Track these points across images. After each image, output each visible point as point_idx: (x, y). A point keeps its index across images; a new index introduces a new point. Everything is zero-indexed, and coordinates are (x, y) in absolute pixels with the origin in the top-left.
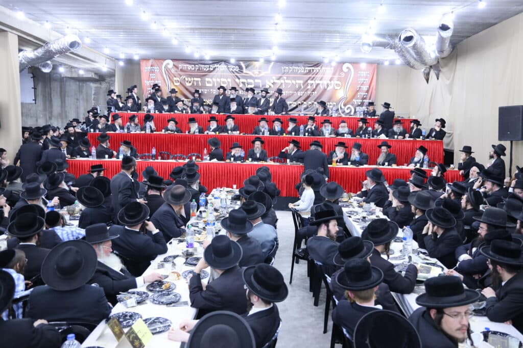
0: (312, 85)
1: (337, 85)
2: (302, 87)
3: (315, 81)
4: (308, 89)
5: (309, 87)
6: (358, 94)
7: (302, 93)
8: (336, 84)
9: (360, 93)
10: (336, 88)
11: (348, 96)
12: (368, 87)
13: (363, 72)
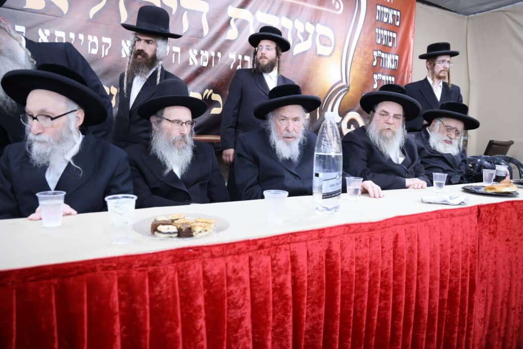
0: (242, 26)
1: (324, 40)
2: (206, 32)
3: (254, 13)
4: (229, 42)
5: (231, 34)
6: (375, 77)
7: (206, 54)
8: (322, 37)
9: (380, 75)
10: (321, 50)
11: (350, 81)
12: (397, 58)
13: (386, 10)
